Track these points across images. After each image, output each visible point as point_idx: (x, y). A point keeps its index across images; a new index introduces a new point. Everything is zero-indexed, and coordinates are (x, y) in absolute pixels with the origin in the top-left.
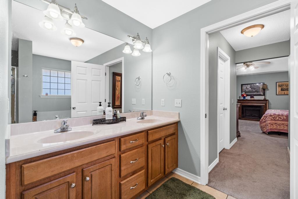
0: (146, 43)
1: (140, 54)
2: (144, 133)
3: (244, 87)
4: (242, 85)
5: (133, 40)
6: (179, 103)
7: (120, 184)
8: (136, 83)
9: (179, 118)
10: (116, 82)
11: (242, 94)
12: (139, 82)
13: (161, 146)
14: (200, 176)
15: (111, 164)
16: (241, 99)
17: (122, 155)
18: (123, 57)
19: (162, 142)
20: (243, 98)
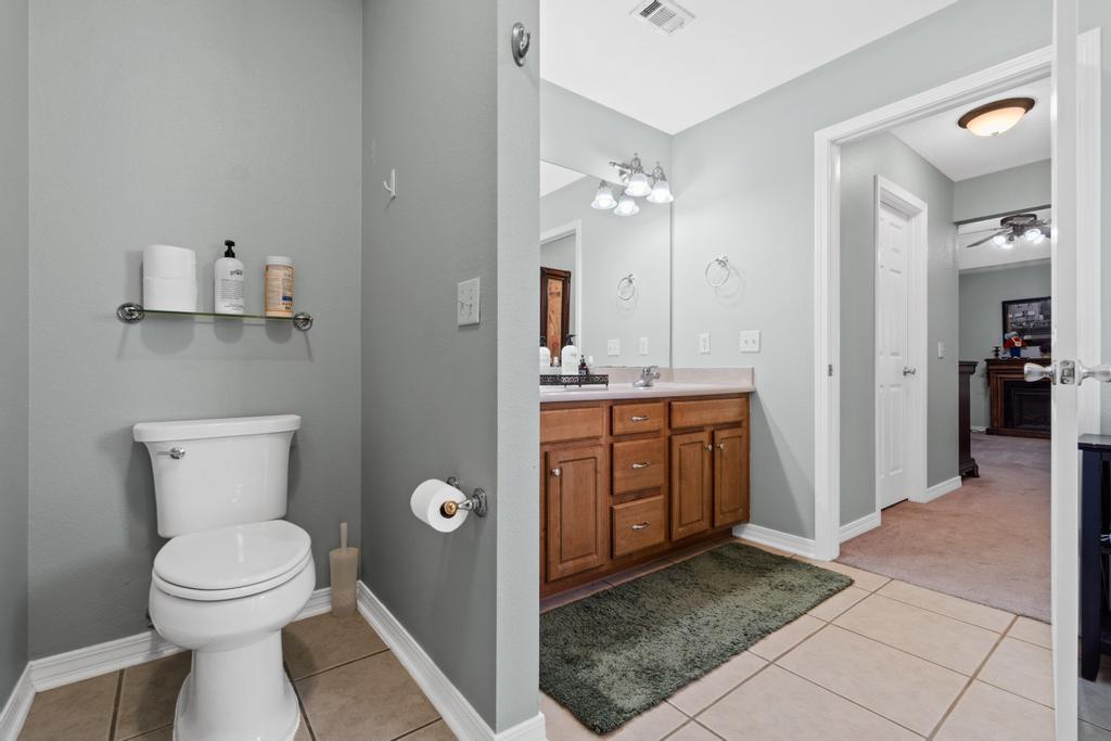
0: (654, 178)
1: (637, 209)
2: (662, 404)
3: (1016, 314)
4: (1006, 305)
5: (622, 173)
6: (754, 341)
7: (612, 509)
8: (622, 293)
9: (753, 383)
10: (549, 297)
11: (1005, 340)
12: (631, 289)
13: (703, 448)
14: (813, 538)
15: (595, 458)
16: (1000, 357)
17: (616, 445)
18: (580, 221)
19: (704, 437)
20: (1008, 355)
